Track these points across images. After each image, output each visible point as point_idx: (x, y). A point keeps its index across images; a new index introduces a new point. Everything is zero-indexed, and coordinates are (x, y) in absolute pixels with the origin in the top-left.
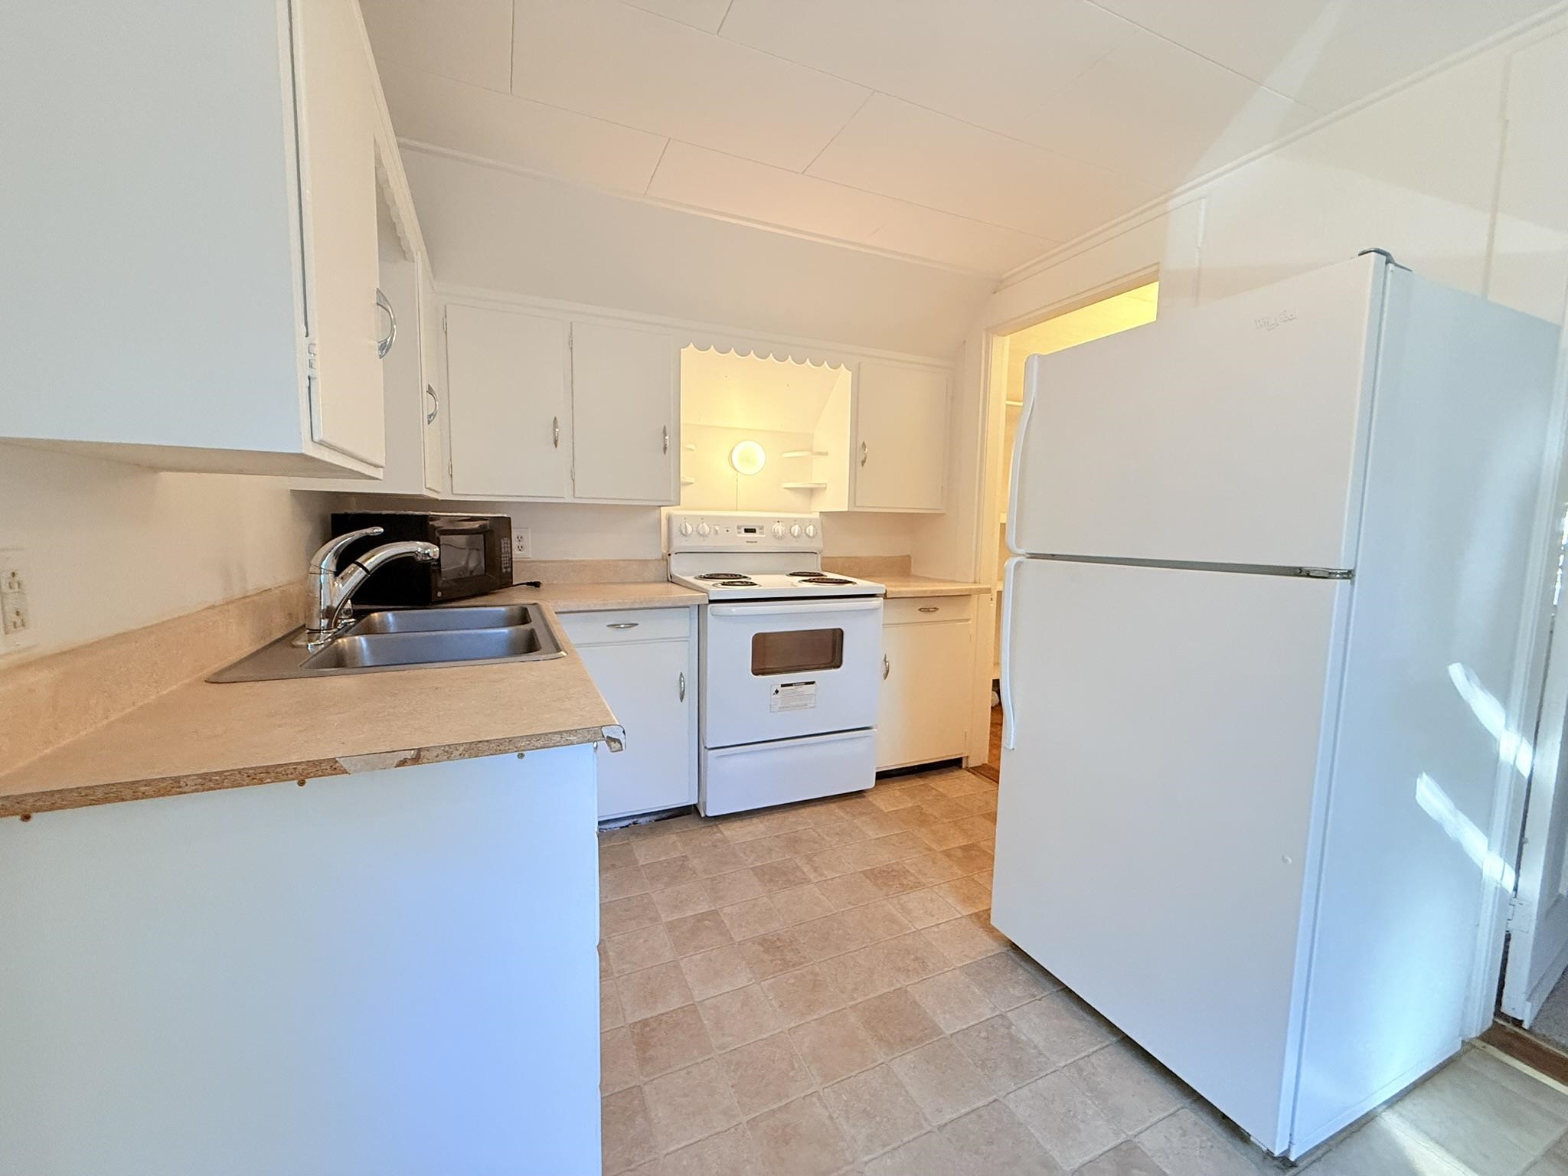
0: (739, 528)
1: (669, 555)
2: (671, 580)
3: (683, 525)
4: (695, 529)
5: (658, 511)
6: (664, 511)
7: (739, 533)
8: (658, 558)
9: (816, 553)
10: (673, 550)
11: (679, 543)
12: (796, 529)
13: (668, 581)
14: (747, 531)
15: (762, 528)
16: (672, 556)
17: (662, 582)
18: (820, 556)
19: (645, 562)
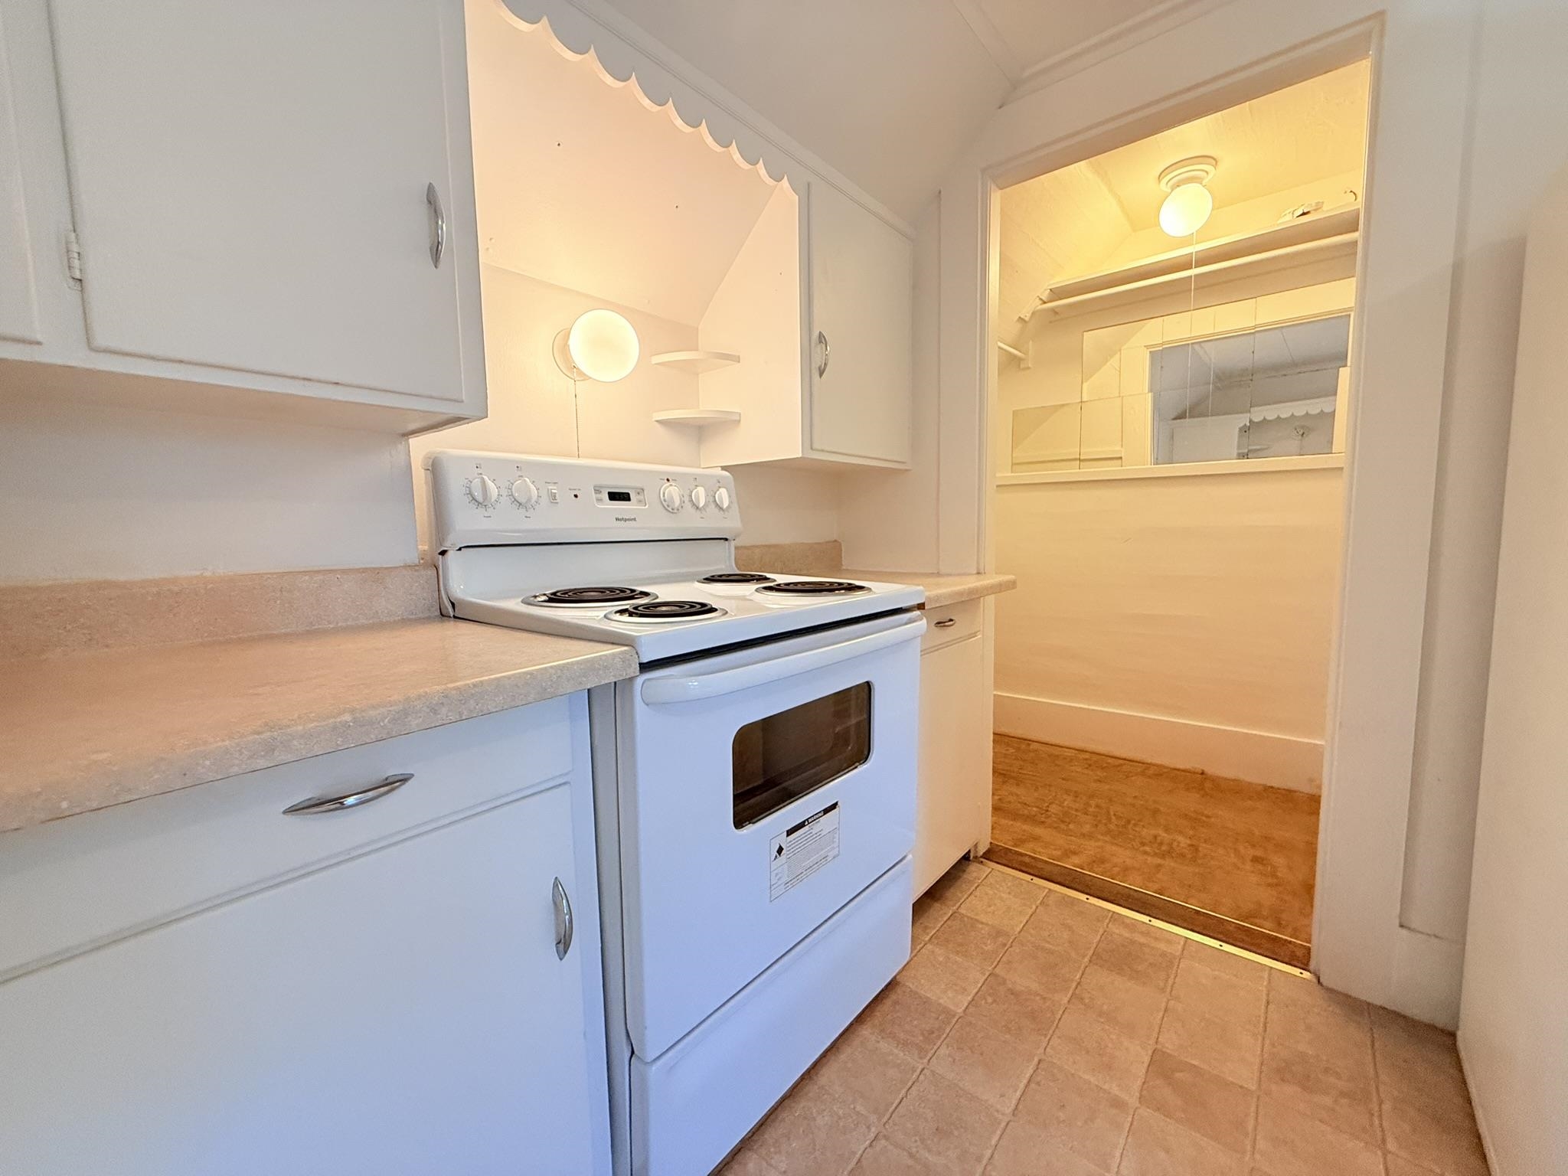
0: (598, 491)
1: (443, 553)
2: (452, 612)
3: (477, 482)
4: (504, 492)
5: (401, 447)
6: (421, 447)
7: (599, 500)
8: (409, 562)
9: (726, 539)
10: (452, 541)
11: (466, 523)
12: (701, 495)
13: (443, 615)
14: (614, 496)
15: (641, 491)
16: (450, 555)
17: (428, 620)
18: (733, 543)
19: (375, 575)
